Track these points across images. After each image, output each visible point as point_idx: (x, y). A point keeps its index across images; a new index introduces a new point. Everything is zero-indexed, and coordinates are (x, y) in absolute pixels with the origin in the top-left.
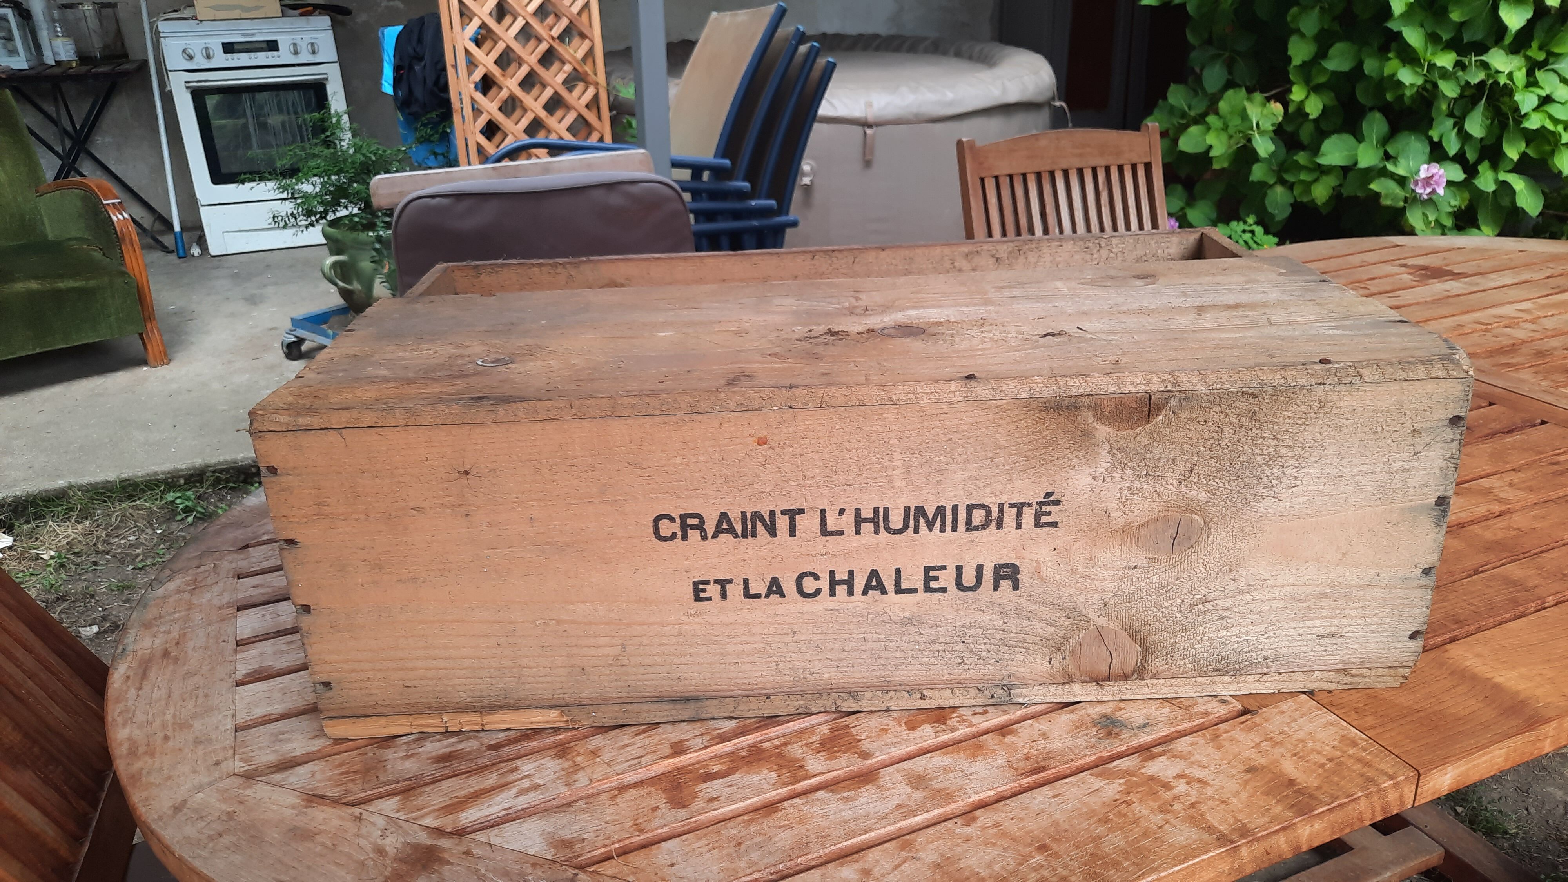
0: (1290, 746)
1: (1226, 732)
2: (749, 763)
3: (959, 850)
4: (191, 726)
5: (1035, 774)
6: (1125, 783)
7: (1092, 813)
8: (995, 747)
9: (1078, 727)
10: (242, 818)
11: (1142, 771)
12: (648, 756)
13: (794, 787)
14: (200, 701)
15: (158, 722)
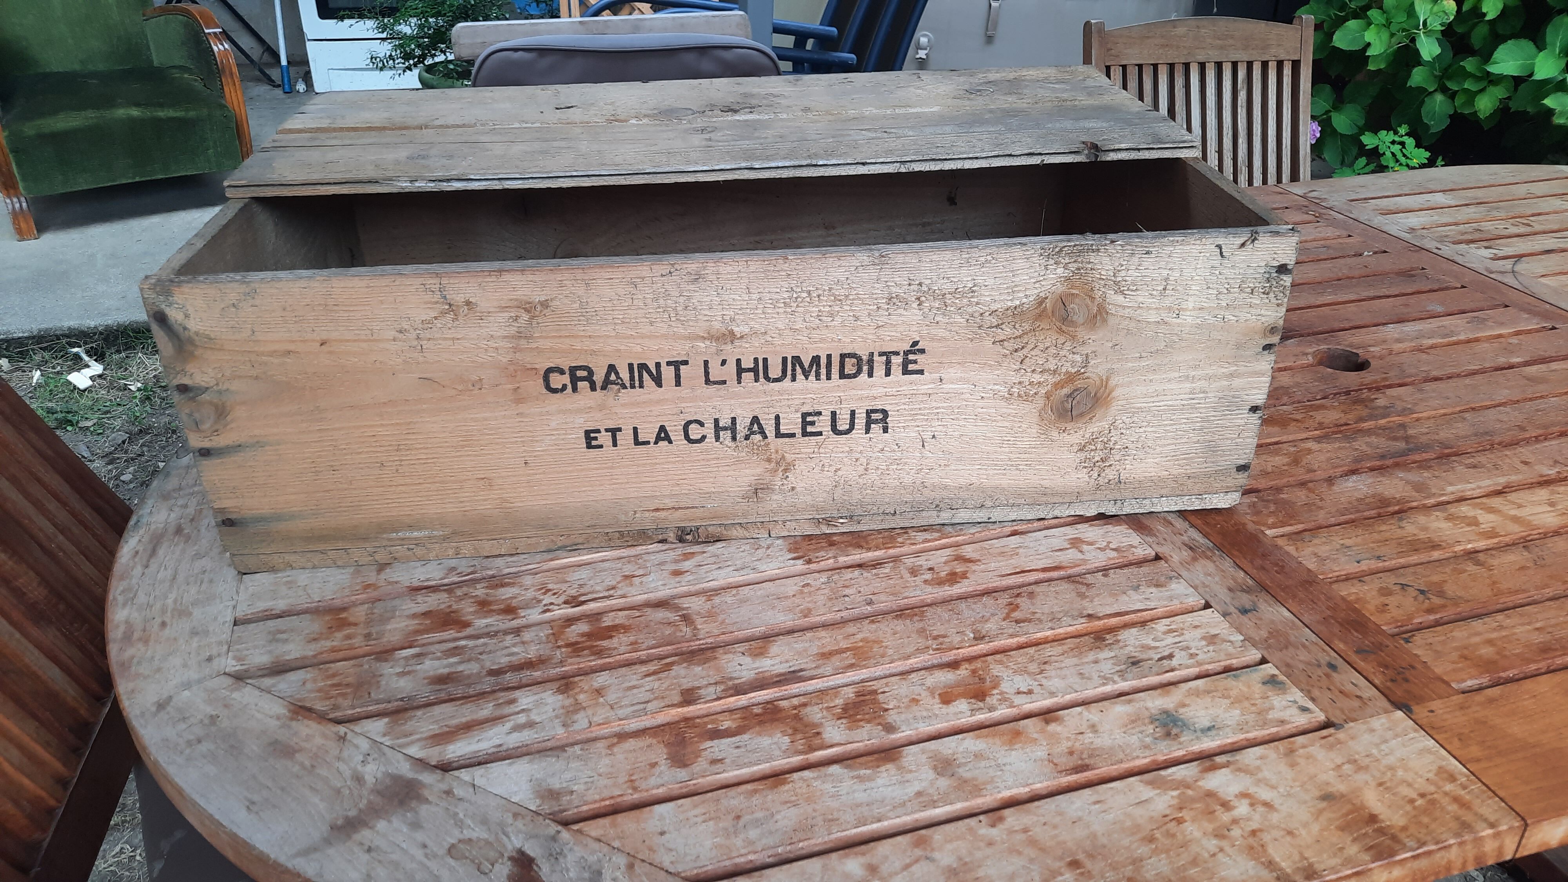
0: (1377, 774)
1: (1304, 747)
2: (761, 723)
3: (979, 855)
4: (190, 614)
5: (1077, 773)
6: (1179, 796)
7: (1136, 829)
8: (1035, 736)
9: (1133, 722)
10: (225, 723)
11: (1200, 783)
12: (655, 703)
13: (806, 757)
14: (204, 586)
15: (158, 605)
